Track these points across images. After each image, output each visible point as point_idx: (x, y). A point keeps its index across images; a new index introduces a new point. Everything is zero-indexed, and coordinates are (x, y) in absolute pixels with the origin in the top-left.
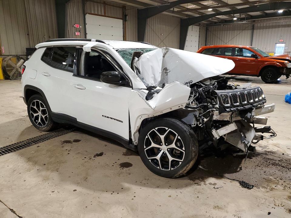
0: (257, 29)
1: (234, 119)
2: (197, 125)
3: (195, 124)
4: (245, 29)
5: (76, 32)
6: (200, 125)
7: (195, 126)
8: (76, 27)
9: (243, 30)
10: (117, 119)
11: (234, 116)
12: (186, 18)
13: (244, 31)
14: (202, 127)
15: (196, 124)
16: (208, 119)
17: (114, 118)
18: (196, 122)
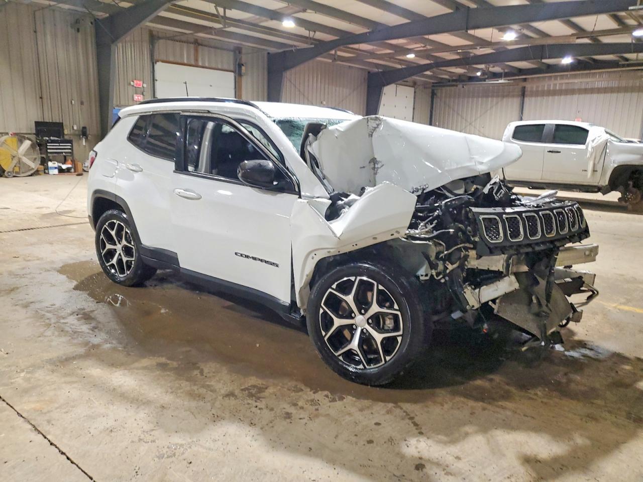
0: (531, 96)
1: (513, 269)
2: (432, 276)
3: (426, 275)
4: (507, 96)
5: (135, 95)
6: (439, 278)
7: (427, 278)
8: (135, 86)
9: (503, 97)
10: (267, 260)
11: (515, 263)
12: (377, 70)
13: (505, 100)
14: (443, 281)
15: (429, 275)
16: (455, 266)
17: (261, 258)
18: (429, 269)
